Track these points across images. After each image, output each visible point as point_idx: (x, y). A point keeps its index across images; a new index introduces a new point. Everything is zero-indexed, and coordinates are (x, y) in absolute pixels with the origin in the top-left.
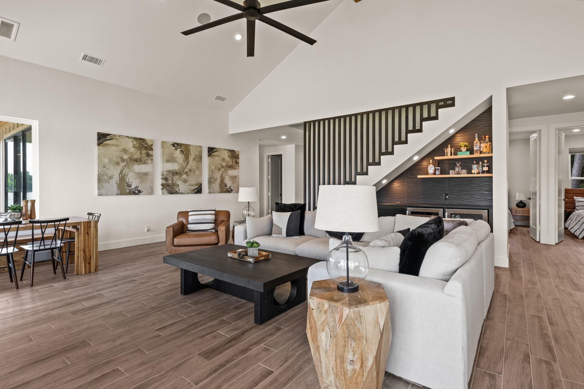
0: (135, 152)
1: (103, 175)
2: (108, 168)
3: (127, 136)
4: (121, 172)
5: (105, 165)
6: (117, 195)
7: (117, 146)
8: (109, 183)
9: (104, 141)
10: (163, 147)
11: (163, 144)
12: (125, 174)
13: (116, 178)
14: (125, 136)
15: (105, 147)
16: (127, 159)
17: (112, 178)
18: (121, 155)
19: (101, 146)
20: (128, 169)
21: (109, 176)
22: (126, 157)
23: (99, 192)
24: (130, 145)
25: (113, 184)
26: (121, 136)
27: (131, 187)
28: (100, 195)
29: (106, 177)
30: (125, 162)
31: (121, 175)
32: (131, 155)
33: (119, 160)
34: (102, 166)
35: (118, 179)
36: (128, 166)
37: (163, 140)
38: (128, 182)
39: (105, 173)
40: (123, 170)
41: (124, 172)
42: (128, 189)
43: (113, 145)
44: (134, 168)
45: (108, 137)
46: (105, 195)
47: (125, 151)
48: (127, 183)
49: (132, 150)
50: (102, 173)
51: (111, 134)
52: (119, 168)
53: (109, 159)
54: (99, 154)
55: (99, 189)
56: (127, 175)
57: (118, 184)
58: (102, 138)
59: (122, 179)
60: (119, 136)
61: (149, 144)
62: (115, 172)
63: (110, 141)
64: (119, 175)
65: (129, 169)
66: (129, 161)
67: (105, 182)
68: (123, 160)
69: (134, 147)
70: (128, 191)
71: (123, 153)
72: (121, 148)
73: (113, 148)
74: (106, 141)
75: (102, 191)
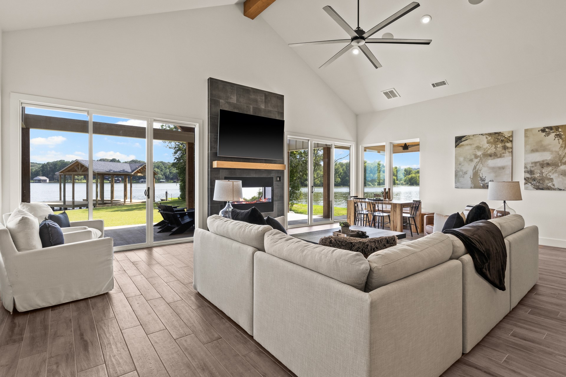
0: (489, 147)
1: (459, 172)
2: (463, 165)
3: (481, 133)
4: (475, 168)
5: (460, 163)
6: (471, 188)
7: (471, 145)
8: (464, 177)
9: (460, 143)
10: (526, 136)
11: (526, 132)
12: (478, 169)
13: (470, 173)
14: (479, 135)
15: (460, 148)
16: (481, 155)
17: (467, 173)
18: (474, 153)
19: (458, 147)
20: (481, 165)
21: (464, 172)
22: (479, 153)
23: (456, 185)
24: (484, 142)
25: (467, 179)
26: (475, 135)
27: (485, 181)
28: (456, 187)
29: (461, 173)
30: (479, 159)
31: (474, 171)
32: (484, 151)
33: (473, 157)
34: (458, 164)
35: (472, 174)
36: (482, 161)
37: (526, 128)
38: (481, 176)
39: (461, 170)
40: (476, 166)
41: (477, 167)
42: (482, 183)
43: (467, 145)
44: (487, 163)
45: (463, 139)
46: (461, 188)
47: (478, 148)
48: (481, 178)
49: (486, 146)
50: (458, 170)
51: (466, 136)
52: (473, 164)
53: (464, 157)
54: (456, 154)
55: (456, 183)
56: (480, 170)
57: (472, 179)
58: (459, 140)
59: (476, 174)
60: (473, 135)
61: (506, 137)
62: (469, 168)
63: (465, 141)
64: (473, 171)
65: (483, 164)
66: (483, 156)
67: (461, 177)
68: (476, 157)
69: (488, 143)
70: (482, 185)
71: (476, 150)
72: (475, 146)
73: (467, 148)
74: (462, 142)
75: (458, 184)
